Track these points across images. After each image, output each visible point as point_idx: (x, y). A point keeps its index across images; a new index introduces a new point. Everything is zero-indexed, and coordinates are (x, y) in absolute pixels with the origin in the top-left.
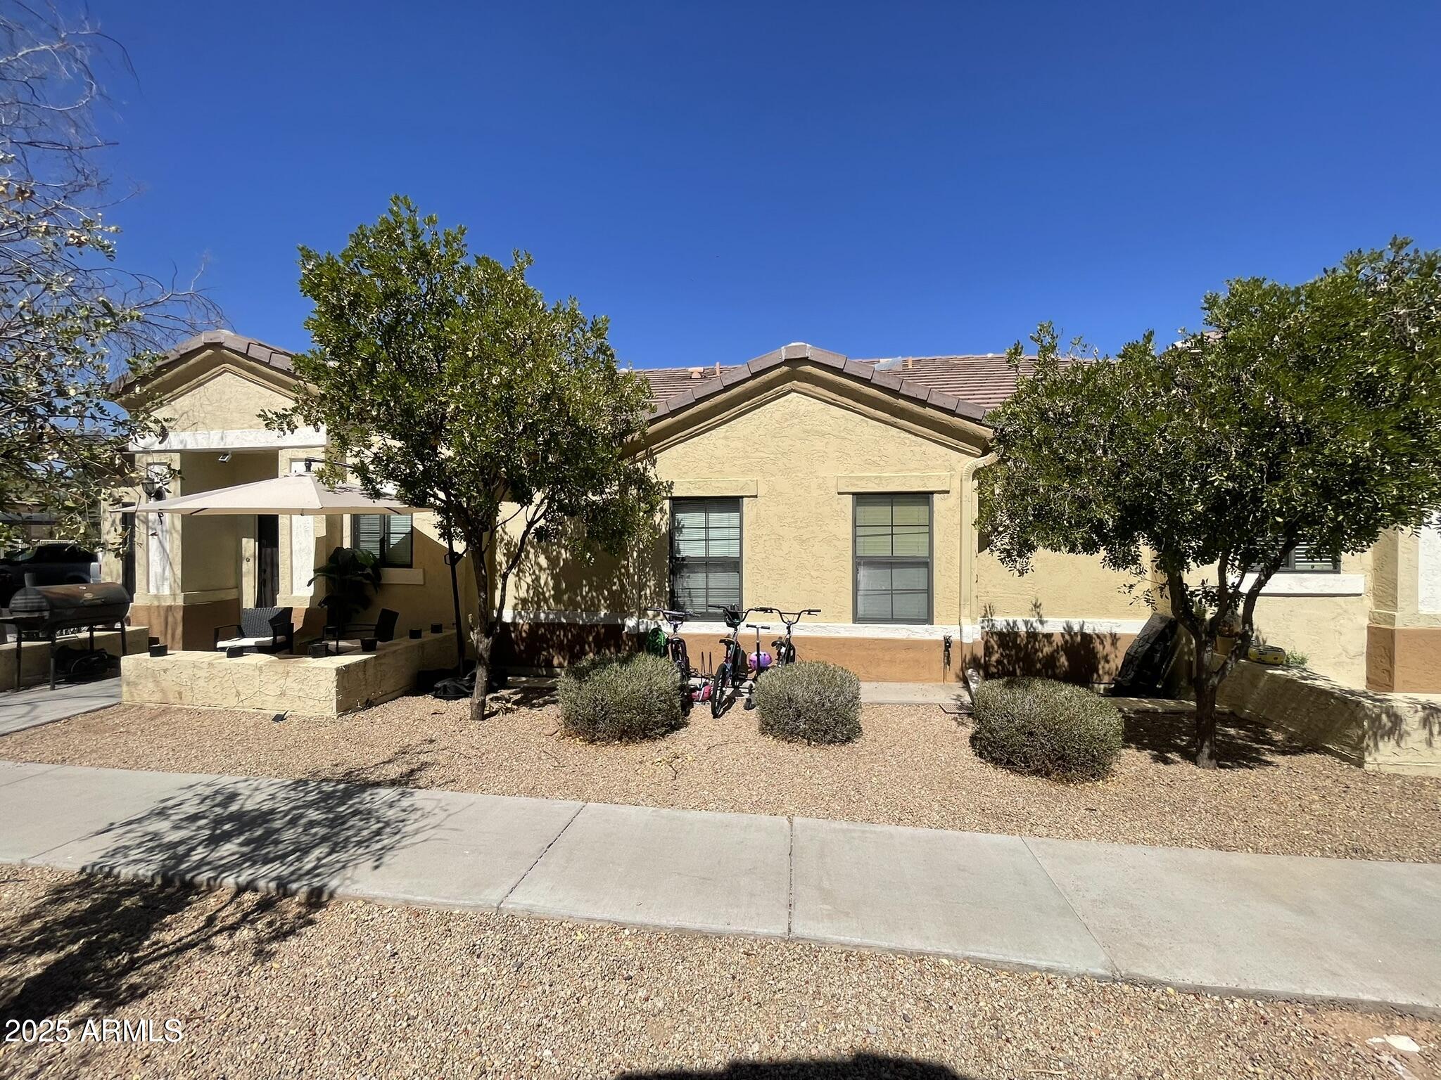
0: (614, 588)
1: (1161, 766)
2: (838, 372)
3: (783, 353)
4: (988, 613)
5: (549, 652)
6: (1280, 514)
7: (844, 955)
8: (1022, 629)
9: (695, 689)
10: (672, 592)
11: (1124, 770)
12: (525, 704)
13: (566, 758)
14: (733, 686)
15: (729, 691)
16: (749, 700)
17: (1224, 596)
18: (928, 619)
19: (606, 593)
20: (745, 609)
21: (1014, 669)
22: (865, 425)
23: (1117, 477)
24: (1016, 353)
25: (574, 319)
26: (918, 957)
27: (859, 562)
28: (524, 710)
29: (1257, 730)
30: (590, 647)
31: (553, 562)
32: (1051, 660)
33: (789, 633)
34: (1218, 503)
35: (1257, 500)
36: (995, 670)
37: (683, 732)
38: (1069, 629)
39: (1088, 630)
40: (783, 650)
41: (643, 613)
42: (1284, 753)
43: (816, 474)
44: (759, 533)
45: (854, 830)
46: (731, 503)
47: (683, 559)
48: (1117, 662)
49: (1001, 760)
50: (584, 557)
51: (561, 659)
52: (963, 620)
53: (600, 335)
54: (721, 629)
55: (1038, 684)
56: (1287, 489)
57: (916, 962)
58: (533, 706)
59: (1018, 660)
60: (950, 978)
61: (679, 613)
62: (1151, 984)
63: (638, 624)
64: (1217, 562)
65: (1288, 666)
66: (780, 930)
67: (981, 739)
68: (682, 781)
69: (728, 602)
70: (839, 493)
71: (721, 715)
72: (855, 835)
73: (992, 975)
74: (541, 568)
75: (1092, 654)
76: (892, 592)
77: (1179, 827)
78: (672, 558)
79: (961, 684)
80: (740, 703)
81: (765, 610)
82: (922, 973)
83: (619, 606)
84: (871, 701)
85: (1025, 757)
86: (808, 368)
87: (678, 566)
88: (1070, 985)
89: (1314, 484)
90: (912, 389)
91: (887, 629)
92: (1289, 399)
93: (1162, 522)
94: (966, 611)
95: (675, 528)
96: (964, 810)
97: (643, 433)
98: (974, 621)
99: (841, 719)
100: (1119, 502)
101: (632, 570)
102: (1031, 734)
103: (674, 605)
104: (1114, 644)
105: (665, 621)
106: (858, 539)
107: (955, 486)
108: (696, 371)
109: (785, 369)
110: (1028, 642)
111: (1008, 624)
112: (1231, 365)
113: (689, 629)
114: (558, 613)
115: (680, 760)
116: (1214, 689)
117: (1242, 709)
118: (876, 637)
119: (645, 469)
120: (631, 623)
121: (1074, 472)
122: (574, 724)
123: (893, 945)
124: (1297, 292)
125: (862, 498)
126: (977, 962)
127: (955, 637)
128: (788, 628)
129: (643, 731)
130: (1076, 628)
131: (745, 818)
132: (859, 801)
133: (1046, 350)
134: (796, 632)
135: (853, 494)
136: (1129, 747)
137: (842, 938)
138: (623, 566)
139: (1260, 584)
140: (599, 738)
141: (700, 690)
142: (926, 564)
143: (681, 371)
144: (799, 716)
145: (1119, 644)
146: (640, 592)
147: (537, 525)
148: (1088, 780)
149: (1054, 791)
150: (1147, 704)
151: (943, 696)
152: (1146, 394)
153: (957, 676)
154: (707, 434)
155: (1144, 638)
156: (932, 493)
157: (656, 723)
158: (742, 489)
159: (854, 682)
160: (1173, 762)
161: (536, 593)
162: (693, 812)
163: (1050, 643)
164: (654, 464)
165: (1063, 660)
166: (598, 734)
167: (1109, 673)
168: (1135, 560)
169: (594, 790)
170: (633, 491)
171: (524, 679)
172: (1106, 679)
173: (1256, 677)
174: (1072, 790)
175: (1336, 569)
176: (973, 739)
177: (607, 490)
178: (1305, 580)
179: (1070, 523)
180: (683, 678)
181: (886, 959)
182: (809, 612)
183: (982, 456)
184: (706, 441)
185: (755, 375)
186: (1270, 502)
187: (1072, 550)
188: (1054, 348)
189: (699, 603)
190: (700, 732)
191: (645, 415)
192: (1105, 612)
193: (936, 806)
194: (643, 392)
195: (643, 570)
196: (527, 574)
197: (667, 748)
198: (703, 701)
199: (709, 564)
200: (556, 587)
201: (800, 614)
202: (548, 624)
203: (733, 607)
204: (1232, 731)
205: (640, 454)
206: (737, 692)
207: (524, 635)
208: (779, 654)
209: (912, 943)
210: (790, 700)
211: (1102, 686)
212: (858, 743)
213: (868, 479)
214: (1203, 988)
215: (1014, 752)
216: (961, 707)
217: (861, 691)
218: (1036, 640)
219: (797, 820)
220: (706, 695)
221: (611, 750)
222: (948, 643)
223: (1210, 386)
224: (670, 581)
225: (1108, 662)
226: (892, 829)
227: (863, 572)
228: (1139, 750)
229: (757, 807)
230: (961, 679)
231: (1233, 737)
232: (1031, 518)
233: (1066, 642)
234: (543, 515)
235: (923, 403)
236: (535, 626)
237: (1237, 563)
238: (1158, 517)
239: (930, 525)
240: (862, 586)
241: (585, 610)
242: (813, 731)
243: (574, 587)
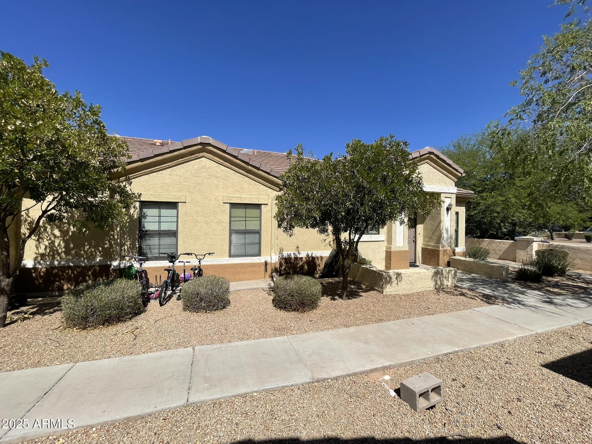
0: (106, 246)
1: (333, 301)
2: (224, 151)
3: (199, 140)
4: (281, 251)
5: (61, 283)
6: (364, 217)
7: (213, 405)
8: (293, 256)
9: (152, 293)
10: (140, 247)
11: (322, 305)
12: (39, 314)
13: (65, 340)
14: (172, 290)
15: (169, 293)
16: (179, 296)
17: (351, 243)
18: (259, 255)
19: (100, 249)
20: (179, 254)
21: (290, 271)
22: (235, 175)
23: (320, 202)
24: (290, 153)
25: (78, 104)
26: (244, 396)
27: (232, 232)
28: (38, 317)
29: (358, 284)
30: (89, 277)
31: (64, 233)
32: (302, 267)
33: (200, 264)
34: (348, 212)
35: (358, 212)
36: (283, 272)
37: (142, 315)
38: (308, 255)
39: (314, 256)
40: (196, 271)
41: (123, 258)
42: (365, 292)
43: (214, 194)
44: (187, 219)
45: (223, 347)
46: (173, 205)
47: (146, 231)
48: (322, 266)
49: (282, 307)
50: (81, 230)
51: (69, 286)
52: (272, 254)
53: (94, 114)
54: (166, 264)
55: (296, 277)
56: (365, 208)
57: (243, 398)
58: (46, 314)
59: (291, 268)
60: (256, 400)
61: (143, 256)
62: (324, 380)
63: (120, 264)
64: (348, 231)
65: (366, 264)
66: (183, 402)
67: (276, 300)
68: (139, 340)
69: (169, 251)
70: (224, 203)
71: (164, 304)
72: (223, 349)
73: (272, 394)
74: (55, 236)
75: (315, 263)
76: (245, 244)
77: (336, 321)
78: (140, 230)
79: (271, 279)
80: (175, 297)
81: (188, 254)
82: (245, 402)
83: (108, 255)
84: (235, 289)
85: (291, 305)
86: (211, 148)
87: (143, 234)
88: (299, 389)
89: (371, 207)
90: (254, 162)
91: (243, 259)
92: (366, 180)
93: (333, 218)
94: (273, 251)
95: (142, 216)
96: (268, 330)
97: (125, 169)
98: (276, 254)
99: (221, 299)
100: (321, 211)
101: (116, 237)
102: (293, 296)
103: (141, 253)
104: (321, 260)
105: (135, 262)
106: (232, 222)
107: (269, 202)
108: (158, 142)
109: (200, 147)
110: (294, 262)
111: (288, 255)
112: (352, 167)
113: (148, 265)
114: (68, 261)
115: (138, 330)
116: (347, 273)
117: (355, 279)
118: (238, 263)
119: (125, 186)
120: (115, 263)
121: (307, 199)
122: (73, 320)
123: (234, 394)
124: (368, 146)
125: (233, 205)
126: (267, 391)
127: (269, 261)
128: (199, 261)
129: (118, 318)
130: (310, 255)
131: (171, 352)
132: (226, 334)
133: (300, 154)
134: (203, 263)
135: (230, 203)
136: (324, 296)
137: (212, 397)
138: (112, 235)
139: (359, 238)
140: (89, 326)
141: (154, 293)
142: (258, 232)
143: (151, 141)
144: (202, 300)
145: (323, 260)
146: (121, 247)
147: (49, 213)
148: (311, 310)
149: (300, 316)
150: (330, 280)
151: (264, 284)
152: (329, 173)
153: (270, 276)
154: (161, 172)
155: (330, 257)
156: (261, 204)
157: (127, 313)
158: (178, 199)
159: (227, 283)
160: (336, 299)
161: (52, 250)
162: (143, 355)
163: (302, 261)
164: (130, 184)
165: (306, 267)
166: (89, 324)
167: (320, 270)
168: (327, 231)
169: (82, 355)
170: (117, 197)
171: (40, 299)
172: (319, 272)
173: (359, 268)
174: (305, 315)
175: (379, 234)
176: (273, 300)
177: (99, 196)
178: (371, 237)
179: (306, 218)
180: (144, 289)
181: (230, 401)
182: (209, 254)
183: (280, 191)
184: (160, 175)
185: (185, 148)
186: (361, 212)
187: (307, 227)
188: (302, 154)
189: (155, 252)
190: (152, 315)
191: (125, 159)
192: (319, 249)
193: (257, 330)
194: (123, 147)
195: (123, 237)
196: (45, 240)
197: (132, 325)
198: (155, 299)
199: (161, 234)
200: (67, 247)
201: (205, 255)
202: (61, 267)
203: (172, 253)
204: (352, 286)
205: (122, 179)
206: (174, 292)
207: (42, 274)
208: (194, 273)
209: (243, 390)
210: (198, 294)
211: (318, 275)
212: (228, 309)
213: (236, 197)
214: (339, 377)
215: (287, 304)
216: (270, 288)
217: (230, 287)
218: (297, 260)
219: (196, 348)
220: (157, 296)
221: (97, 331)
222: (266, 263)
223: (347, 173)
224: (139, 242)
225: (320, 266)
226: (239, 343)
227: (234, 236)
228: (327, 296)
229: (178, 345)
230: (271, 277)
231: (352, 288)
232: (293, 216)
233: (307, 260)
234: (53, 208)
235: (258, 169)
236: (50, 269)
237: (354, 232)
238: (332, 216)
239: (260, 217)
240: (233, 242)
241: (86, 258)
242: (208, 306)
243: (79, 246)
